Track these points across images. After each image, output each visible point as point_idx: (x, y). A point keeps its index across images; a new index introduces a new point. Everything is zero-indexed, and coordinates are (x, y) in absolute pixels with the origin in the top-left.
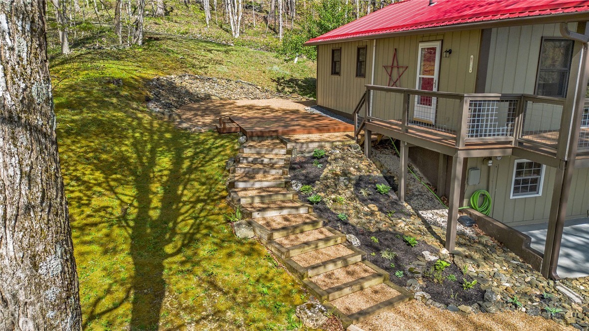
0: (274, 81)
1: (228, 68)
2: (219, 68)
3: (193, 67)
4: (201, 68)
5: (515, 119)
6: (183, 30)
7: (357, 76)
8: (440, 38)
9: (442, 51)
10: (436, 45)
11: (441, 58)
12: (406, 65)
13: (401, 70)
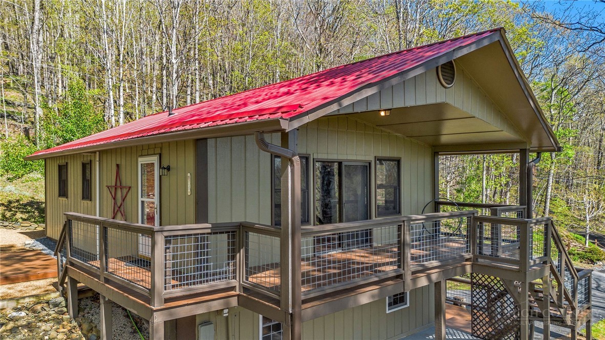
5: (236, 255)
7: (83, 198)
8: (158, 151)
9: (161, 167)
10: (154, 159)
11: (160, 177)
12: (129, 184)
13: (125, 191)
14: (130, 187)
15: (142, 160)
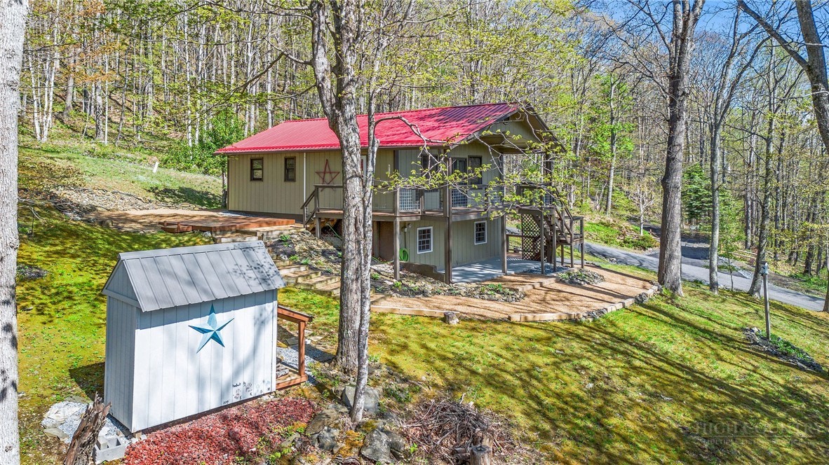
14: (339, 173)
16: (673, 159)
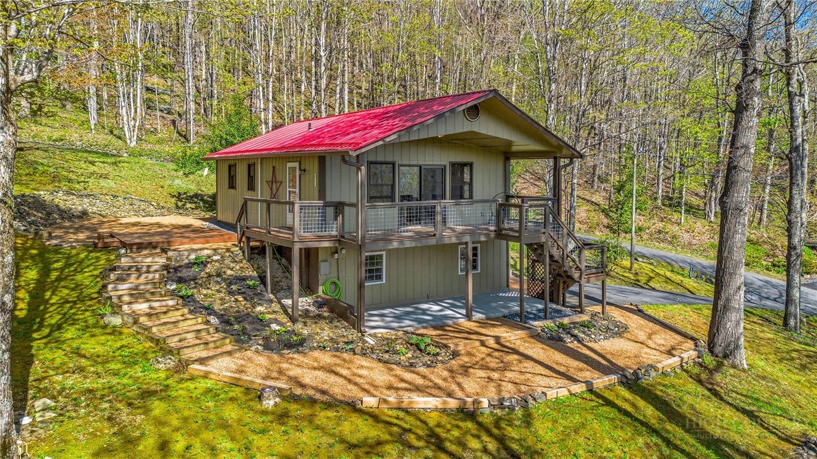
0: (173, 196)
1: (115, 183)
2: (103, 183)
3: (69, 182)
4: (79, 183)
5: (338, 218)
6: (56, 135)
7: (248, 189)
8: (299, 159)
9: (300, 170)
10: (296, 165)
11: (300, 176)
12: (281, 180)
13: (278, 185)
14: (281, 182)
15: (289, 165)
16: (735, 167)
